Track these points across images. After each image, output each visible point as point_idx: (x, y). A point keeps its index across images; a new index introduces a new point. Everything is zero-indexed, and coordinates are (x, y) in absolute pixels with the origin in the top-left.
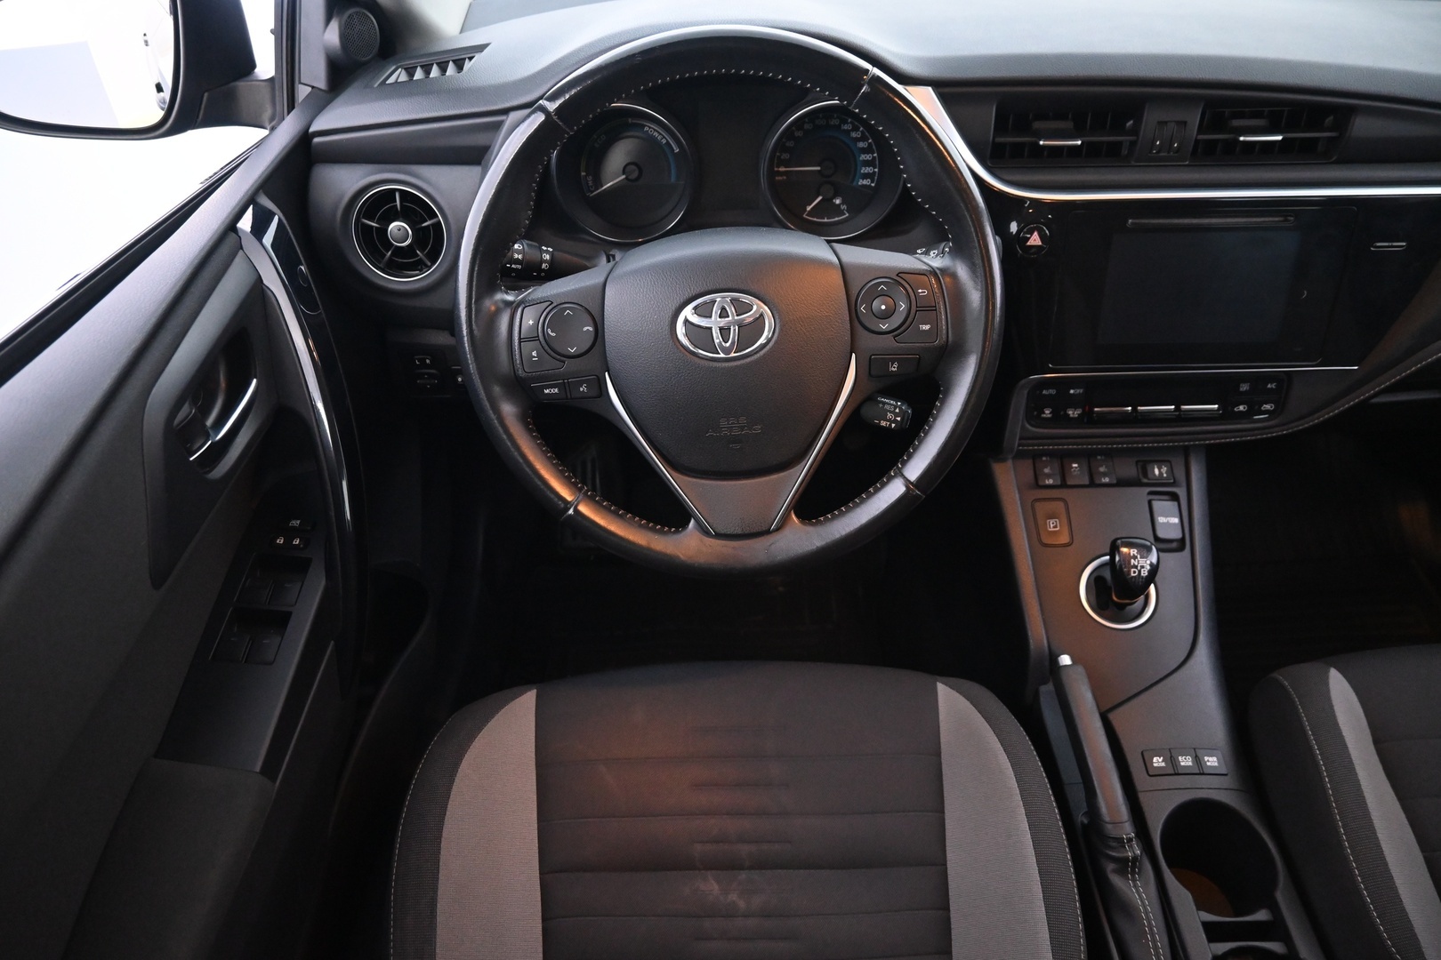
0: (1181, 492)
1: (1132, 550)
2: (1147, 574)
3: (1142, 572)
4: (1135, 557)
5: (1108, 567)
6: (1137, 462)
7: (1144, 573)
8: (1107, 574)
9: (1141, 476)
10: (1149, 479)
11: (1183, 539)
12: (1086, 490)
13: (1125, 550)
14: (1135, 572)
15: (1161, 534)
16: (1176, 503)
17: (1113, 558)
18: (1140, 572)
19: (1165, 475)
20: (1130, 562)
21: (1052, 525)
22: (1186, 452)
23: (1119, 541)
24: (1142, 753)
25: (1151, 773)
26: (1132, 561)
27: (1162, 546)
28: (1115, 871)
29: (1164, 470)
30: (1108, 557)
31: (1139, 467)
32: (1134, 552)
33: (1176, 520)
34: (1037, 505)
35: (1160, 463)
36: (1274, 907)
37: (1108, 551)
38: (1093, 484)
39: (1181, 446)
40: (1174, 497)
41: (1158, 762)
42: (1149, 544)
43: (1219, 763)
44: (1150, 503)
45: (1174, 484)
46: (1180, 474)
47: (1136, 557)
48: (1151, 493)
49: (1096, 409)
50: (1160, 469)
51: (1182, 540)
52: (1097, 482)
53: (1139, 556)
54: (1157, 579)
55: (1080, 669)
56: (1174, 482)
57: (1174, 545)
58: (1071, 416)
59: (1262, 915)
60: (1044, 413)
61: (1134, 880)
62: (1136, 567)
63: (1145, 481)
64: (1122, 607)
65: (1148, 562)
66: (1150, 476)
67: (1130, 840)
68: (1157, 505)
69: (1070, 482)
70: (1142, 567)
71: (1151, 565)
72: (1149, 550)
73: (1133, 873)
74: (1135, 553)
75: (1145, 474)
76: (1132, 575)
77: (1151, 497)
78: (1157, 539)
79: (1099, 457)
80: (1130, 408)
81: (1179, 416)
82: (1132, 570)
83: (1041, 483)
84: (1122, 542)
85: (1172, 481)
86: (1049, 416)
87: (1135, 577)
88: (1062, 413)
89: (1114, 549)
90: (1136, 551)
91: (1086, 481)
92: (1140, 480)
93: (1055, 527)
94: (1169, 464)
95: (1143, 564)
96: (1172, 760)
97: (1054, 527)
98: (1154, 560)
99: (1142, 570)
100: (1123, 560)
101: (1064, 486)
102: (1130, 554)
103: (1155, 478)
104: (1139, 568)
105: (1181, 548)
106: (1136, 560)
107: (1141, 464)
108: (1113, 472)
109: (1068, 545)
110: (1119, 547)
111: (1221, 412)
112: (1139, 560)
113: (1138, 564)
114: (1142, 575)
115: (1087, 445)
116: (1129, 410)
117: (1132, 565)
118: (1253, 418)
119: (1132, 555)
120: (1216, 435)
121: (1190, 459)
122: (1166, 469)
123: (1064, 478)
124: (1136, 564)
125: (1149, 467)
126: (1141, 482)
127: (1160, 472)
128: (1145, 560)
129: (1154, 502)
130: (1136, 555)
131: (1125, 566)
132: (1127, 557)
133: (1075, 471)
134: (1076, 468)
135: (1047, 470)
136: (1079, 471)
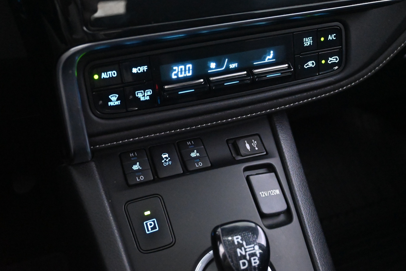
0: (275, 162)
1: (235, 238)
2: (258, 263)
3: (253, 262)
4: (240, 246)
5: (214, 264)
6: (227, 141)
7: (255, 262)
9: (234, 155)
10: (242, 156)
13: (227, 239)
14: (244, 264)
15: (266, 210)
16: (273, 174)
17: (216, 252)
18: (250, 262)
19: (257, 149)
20: (236, 253)
21: (150, 227)
22: (270, 122)
23: (219, 230)
26: (238, 250)
27: (270, 222)
29: (255, 143)
30: (211, 252)
31: (230, 145)
32: (237, 239)
33: (278, 192)
34: (130, 207)
35: (248, 137)
37: (209, 244)
38: (187, 171)
39: (264, 115)
40: (270, 168)
42: (253, 225)
44: (248, 179)
45: (267, 155)
46: (271, 145)
47: (243, 246)
48: (246, 169)
49: (166, 87)
50: (250, 143)
51: (288, 212)
52: (191, 169)
53: (244, 243)
54: (272, 259)
56: (267, 153)
57: (282, 218)
58: (142, 99)
60: (111, 101)
62: (244, 257)
63: (240, 158)
66: (242, 152)
68: (256, 180)
69: (163, 175)
70: (251, 255)
71: (261, 250)
72: (254, 232)
74: (239, 240)
75: (238, 153)
76: (242, 268)
77: (248, 173)
78: (263, 216)
79: (189, 143)
80: (202, 80)
81: (253, 81)
82: (241, 262)
83: (131, 182)
84: (222, 230)
85: (265, 153)
86: (118, 103)
87: (246, 269)
88: (131, 97)
89: (216, 241)
90: (240, 237)
91: (179, 170)
92: (234, 158)
93: (154, 228)
94: (258, 138)
95: (251, 251)
97: (152, 229)
98: (264, 242)
99: (252, 259)
100: (228, 252)
101: (157, 179)
102: (233, 241)
103: (248, 153)
104: (248, 257)
105: (289, 220)
106: (243, 248)
107: (232, 141)
108: (206, 155)
109: (171, 245)
110: (219, 236)
111: (292, 70)
112: (246, 247)
113: (246, 252)
114: (253, 265)
115: (170, 130)
116: (202, 82)
117: (239, 255)
118: (322, 73)
119: (236, 243)
120: (294, 97)
121: (276, 128)
122: (256, 142)
123: (155, 173)
124: (243, 253)
125: (240, 143)
126: (235, 160)
127: (251, 146)
128: (252, 245)
129: (251, 177)
130: (241, 242)
131: (231, 258)
132: (231, 247)
133: (166, 161)
134: (166, 158)
135: (136, 167)
136: (169, 160)
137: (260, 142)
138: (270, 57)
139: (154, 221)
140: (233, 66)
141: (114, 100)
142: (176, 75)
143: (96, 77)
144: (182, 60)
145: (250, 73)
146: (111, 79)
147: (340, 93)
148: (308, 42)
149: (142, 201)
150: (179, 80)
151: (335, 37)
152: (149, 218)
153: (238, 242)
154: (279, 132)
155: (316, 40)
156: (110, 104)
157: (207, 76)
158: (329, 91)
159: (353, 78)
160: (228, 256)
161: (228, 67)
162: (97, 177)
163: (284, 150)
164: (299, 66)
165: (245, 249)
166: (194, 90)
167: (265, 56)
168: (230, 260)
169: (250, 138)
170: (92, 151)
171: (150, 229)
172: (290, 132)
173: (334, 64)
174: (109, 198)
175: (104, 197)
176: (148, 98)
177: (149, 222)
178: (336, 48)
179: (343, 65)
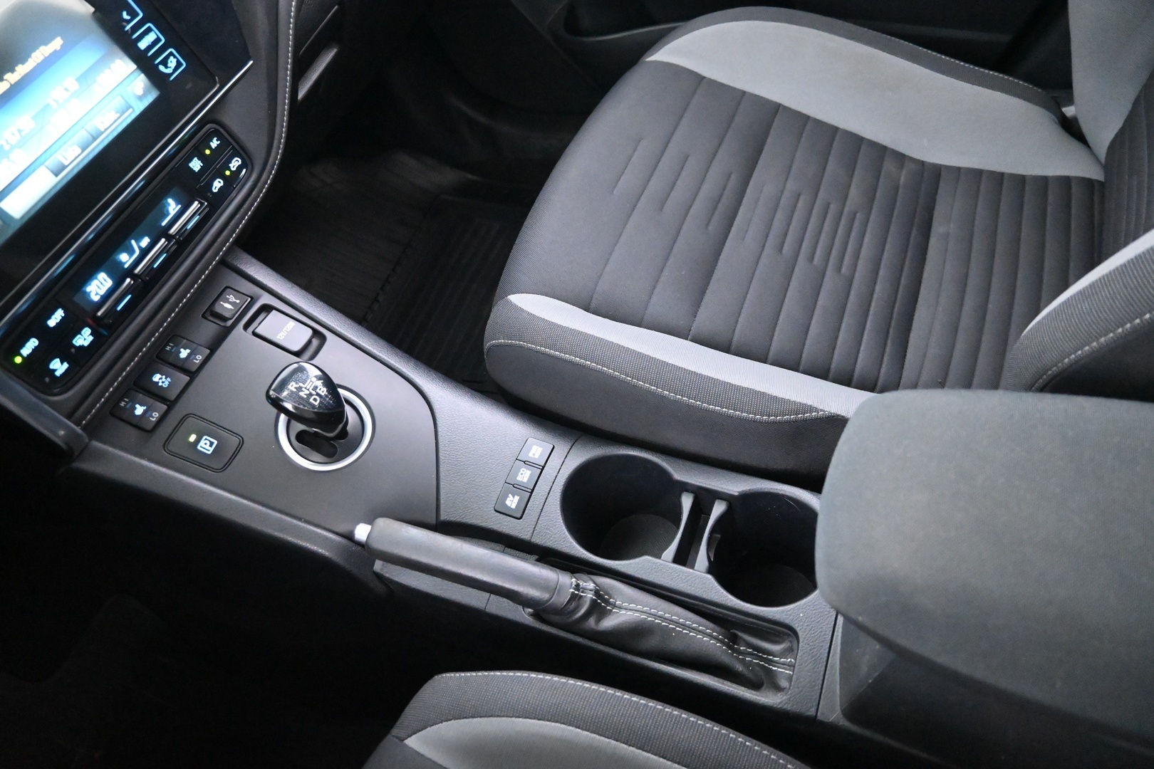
0: (266, 299)
1: (290, 387)
2: (325, 389)
3: (320, 392)
4: (300, 389)
5: (293, 422)
6: (203, 316)
7: (323, 391)
8: (299, 427)
9: (222, 324)
10: (231, 319)
11: (316, 332)
12: (194, 384)
13: (285, 393)
14: (315, 400)
15: (296, 348)
16: (274, 312)
17: (285, 411)
18: (318, 394)
19: (238, 301)
20: (301, 398)
21: (207, 447)
22: (226, 263)
23: (272, 393)
24: (496, 511)
25: (519, 516)
26: (301, 393)
27: (307, 354)
28: (598, 620)
29: (232, 298)
30: (282, 415)
31: (209, 318)
32: (292, 386)
33: (291, 324)
34: (171, 447)
35: (220, 297)
36: (685, 487)
37: (275, 411)
38: (193, 375)
39: (216, 265)
40: (267, 309)
41: (512, 502)
42: (295, 366)
43: (541, 447)
44: (255, 334)
45: (253, 300)
48: (246, 327)
49: (98, 314)
50: (227, 301)
52: (194, 369)
53: (301, 385)
54: (336, 381)
55: (381, 522)
56: (252, 298)
57: (315, 343)
58: (86, 344)
59: (687, 502)
61: (614, 606)
62: (311, 395)
63: (229, 323)
64: (344, 434)
65: (314, 379)
66: (227, 315)
67: (578, 586)
68: (263, 329)
69: (173, 396)
70: (315, 388)
71: (319, 378)
72: (302, 370)
73: (607, 602)
74: (295, 386)
75: (225, 319)
76: (316, 403)
77: (251, 329)
78: (297, 354)
79: (168, 348)
80: (128, 280)
81: (178, 242)
82: (311, 400)
83: (149, 427)
84: (273, 390)
85: (249, 299)
86: (66, 365)
87: (321, 402)
88: (73, 350)
89: (276, 403)
90: (293, 383)
91: (187, 379)
92: (225, 327)
93: (211, 444)
94: (229, 290)
95: (310, 387)
96: (516, 487)
97: (211, 445)
98: (317, 372)
99: (318, 390)
100: (294, 402)
101: (171, 404)
102: (292, 392)
103: (234, 312)
104: (314, 393)
105: (323, 339)
106: (303, 389)
107: (208, 313)
108: (196, 345)
109: (242, 443)
110: (277, 397)
111: (206, 204)
112: (305, 386)
113: (308, 390)
114: (323, 394)
115: (141, 350)
116: (130, 282)
117: (305, 396)
118: (236, 184)
119: (295, 390)
120: (230, 227)
121: (238, 268)
122: (231, 296)
123: (163, 399)
124: (308, 392)
125: (217, 309)
126: (227, 327)
127: (230, 303)
128: (309, 381)
129: (257, 331)
130: (298, 386)
131: (302, 404)
132: (294, 396)
133: (163, 382)
134: (161, 379)
135: (139, 410)
136: (166, 378)
137: (235, 293)
138: (172, 207)
139: (206, 439)
140: (145, 242)
141: (59, 367)
142: (97, 294)
143: (18, 360)
144: (88, 276)
145: (169, 238)
146: (35, 350)
147: (268, 189)
148: (196, 165)
149: (178, 432)
150: (105, 298)
151: (217, 140)
152: (198, 441)
153: (295, 388)
154: (244, 269)
155: (202, 157)
156: (58, 374)
157: (130, 272)
158: (258, 196)
159: (268, 167)
160: (297, 405)
161: (140, 248)
162: (111, 449)
163: (265, 282)
164: (209, 194)
165: (306, 388)
166: (130, 296)
167: (165, 209)
168: (302, 407)
169: (223, 296)
170: (84, 429)
171: (209, 448)
172: (254, 260)
173: (240, 169)
174: (142, 457)
175: (137, 460)
176: (91, 338)
177: (202, 443)
178: (228, 151)
179: (248, 162)
